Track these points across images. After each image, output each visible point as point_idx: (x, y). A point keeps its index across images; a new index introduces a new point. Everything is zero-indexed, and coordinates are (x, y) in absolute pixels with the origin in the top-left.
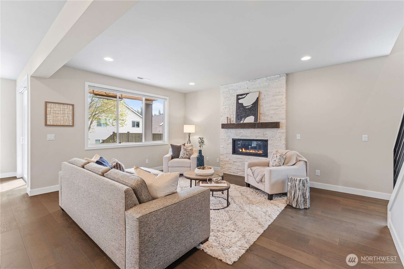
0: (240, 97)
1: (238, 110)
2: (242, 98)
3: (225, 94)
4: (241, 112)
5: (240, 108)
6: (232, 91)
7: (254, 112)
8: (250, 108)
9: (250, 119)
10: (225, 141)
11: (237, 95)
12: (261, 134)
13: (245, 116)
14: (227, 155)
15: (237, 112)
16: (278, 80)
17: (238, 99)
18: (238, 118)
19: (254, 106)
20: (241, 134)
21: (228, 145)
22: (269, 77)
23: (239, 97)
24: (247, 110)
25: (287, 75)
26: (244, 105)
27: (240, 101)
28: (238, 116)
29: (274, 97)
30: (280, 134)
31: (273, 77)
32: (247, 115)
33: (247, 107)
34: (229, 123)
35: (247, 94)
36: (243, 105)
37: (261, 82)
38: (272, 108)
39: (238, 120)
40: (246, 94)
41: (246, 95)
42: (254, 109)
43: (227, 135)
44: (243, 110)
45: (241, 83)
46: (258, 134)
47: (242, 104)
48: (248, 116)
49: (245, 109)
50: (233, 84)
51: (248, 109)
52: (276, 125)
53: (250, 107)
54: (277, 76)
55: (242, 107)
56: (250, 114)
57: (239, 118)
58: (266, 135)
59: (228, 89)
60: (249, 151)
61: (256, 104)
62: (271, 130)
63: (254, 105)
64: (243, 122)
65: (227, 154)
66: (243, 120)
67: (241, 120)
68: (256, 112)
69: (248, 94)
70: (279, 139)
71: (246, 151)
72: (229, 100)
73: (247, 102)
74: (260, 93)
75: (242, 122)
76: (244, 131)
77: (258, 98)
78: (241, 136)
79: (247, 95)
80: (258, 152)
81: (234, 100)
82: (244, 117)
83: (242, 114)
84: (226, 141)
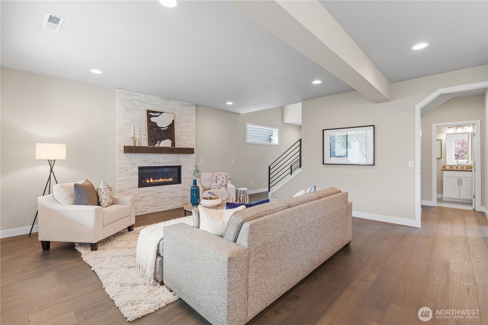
0: (153, 114)
1: (151, 130)
2: (154, 116)
3: (126, 103)
4: (155, 134)
5: (152, 127)
6: (138, 102)
7: (171, 136)
8: (166, 130)
9: (166, 143)
10: (126, 171)
11: (147, 111)
12: (175, 160)
13: (161, 139)
14: (130, 190)
15: (149, 133)
16: (190, 108)
17: (149, 117)
18: (151, 140)
19: (170, 129)
20: (151, 160)
21: (131, 175)
22: (182, 102)
23: (151, 113)
24: (162, 132)
25: (196, 105)
26: (159, 125)
27: (153, 119)
28: (151, 137)
29: (187, 123)
30: (192, 159)
31: (186, 103)
32: (162, 138)
33: (162, 129)
34: (137, 145)
35: (161, 113)
36: (157, 124)
37: (174, 104)
38: (185, 134)
39: (152, 142)
40: (160, 112)
41: (159, 114)
42: (171, 133)
43: (130, 162)
44: (157, 131)
45: (152, 97)
46: (172, 160)
47: (155, 124)
48: (164, 139)
49: (159, 130)
50: (140, 94)
51: (164, 130)
52: (190, 151)
53: (165, 128)
54: (189, 104)
55: (155, 127)
56: (166, 137)
57: (153, 141)
58: (180, 161)
59: (131, 97)
60: (157, 181)
61: (171, 126)
62: (185, 155)
63: (170, 128)
64: (159, 146)
65: (129, 189)
66: (158, 143)
67: (156, 143)
68: (173, 136)
69: (163, 113)
70: (191, 164)
71: (154, 181)
72: (133, 114)
73: (162, 122)
74: (175, 116)
75: (157, 145)
76: (155, 157)
77: (173, 121)
78: (151, 162)
79: (160, 114)
80: (168, 180)
81: (141, 116)
82: (159, 140)
83: (156, 136)
84: (129, 170)
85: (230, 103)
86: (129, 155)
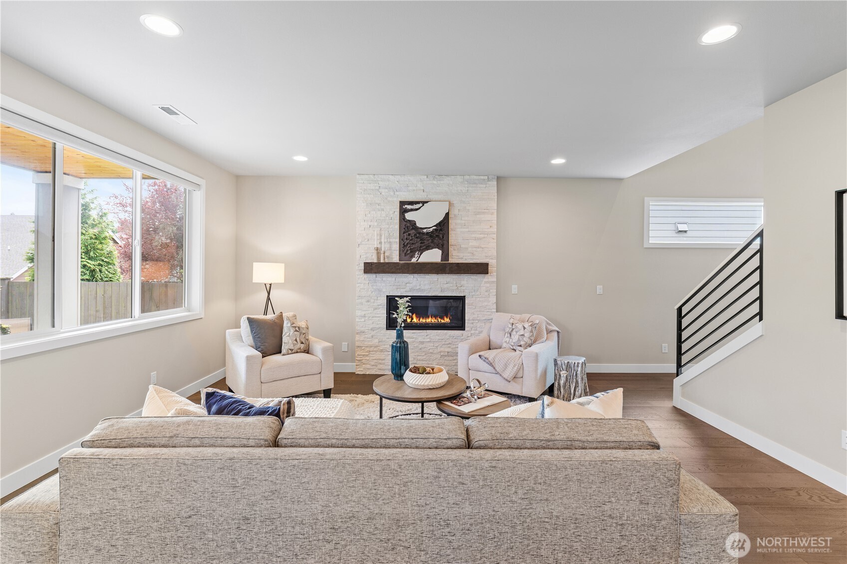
0: (409, 207)
1: (405, 234)
2: (412, 210)
3: (368, 195)
4: (411, 240)
5: (409, 231)
6: (386, 190)
7: (440, 241)
8: (432, 232)
9: (433, 256)
10: (368, 301)
11: (401, 202)
12: (451, 285)
13: (421, 248)
14: (373, 333)
15: (401, 239)
16: (485, 186)
17: (403, 212)
18: (405, 252)
19: (441, 230)
20: (408, 285)
21: (376, 309)
22: (467, 177)
23: (406, 206)
24: (426, 236)
25: (499, 179)
26: (419, 225)
27: (409, 216)
28: (405, 246)
29: (478, 216)
30: (488, 285)
31: (475, 177)
32: (425, 247)
33: (425, 231)
34: (382, 261)
35: (424, 203)
36: (415, 224)
37: (451, 183)
38: (473, 236)
39: (406, 255)
40: (421, 202)
41: (421, 205)
42: (441, 236)
43: (374, 287)
44: (415, 235)
45: (409, 178)
46: (446, 286)
47: (413, 223)
48: (428, 248)
49: (419, 233)
50: (391, 176)
51: (427, 233)
52: (481, 269)
53: (431, 229)
54: (482, 177)
55: (413, 229)
56: (432, 245)
57: (409, 252)
58: (462, 288)
59: (375, 185)
60: (424, 321)
61: (443, 226)
62: (472, 277)
63: (439, 228)
64: (417, 261)
65: (372, 329)
66: (416, 256)
67: (412, 256)
68: (445, 242)
69: (427, 202)
70: (487, 294)
71: (419, 320)
72: (379, 210)
73: (426, 219)
74: (450, 204)
75: (414, 260)
76: (415, 279)
77: (447, 214)
78: (408, 289)
79: (423, 205)
80: (443, 321)
81: (391, 212)
82: (419, 251)
83: (413, 244)
84: (372, 301)
85: (558, 161)
86: (372, 276)
